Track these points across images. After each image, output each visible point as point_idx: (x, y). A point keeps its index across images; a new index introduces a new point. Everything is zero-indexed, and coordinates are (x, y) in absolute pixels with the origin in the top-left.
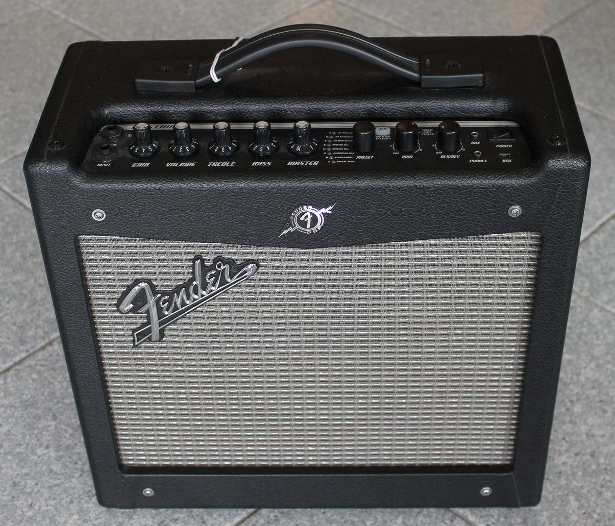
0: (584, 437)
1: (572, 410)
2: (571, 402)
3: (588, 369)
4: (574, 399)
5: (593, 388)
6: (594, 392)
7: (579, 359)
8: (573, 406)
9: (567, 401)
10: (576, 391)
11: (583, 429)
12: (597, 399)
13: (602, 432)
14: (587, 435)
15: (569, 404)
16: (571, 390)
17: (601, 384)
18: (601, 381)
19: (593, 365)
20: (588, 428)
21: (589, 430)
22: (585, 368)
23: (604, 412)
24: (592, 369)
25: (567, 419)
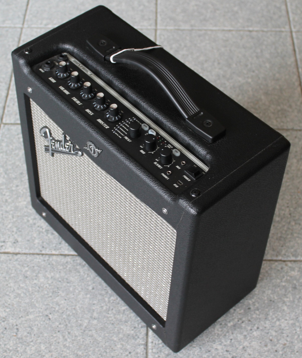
0: (241, 347)
1: (253, 332)
2: (258, 328)
3: (286, 322)
4: (261, 328)
5: (276, 331)
6: (274, 333)
7: (289, 313)
8: (256, 331)
9: (256, 326)
10: (267, 325)
11: (246, 344)
12: (271, 338)
13: (251, 353)
14: (244, 348)
15: (255, 328)
16: (265, 323)
17: (283, 333)
18: (284, 332)
19: (291, 322)
20: (248, 345)
21: (248, 347)
22: (286, 320)
23: (266, 346)
24: (288, 323)
25: (245, 333)
